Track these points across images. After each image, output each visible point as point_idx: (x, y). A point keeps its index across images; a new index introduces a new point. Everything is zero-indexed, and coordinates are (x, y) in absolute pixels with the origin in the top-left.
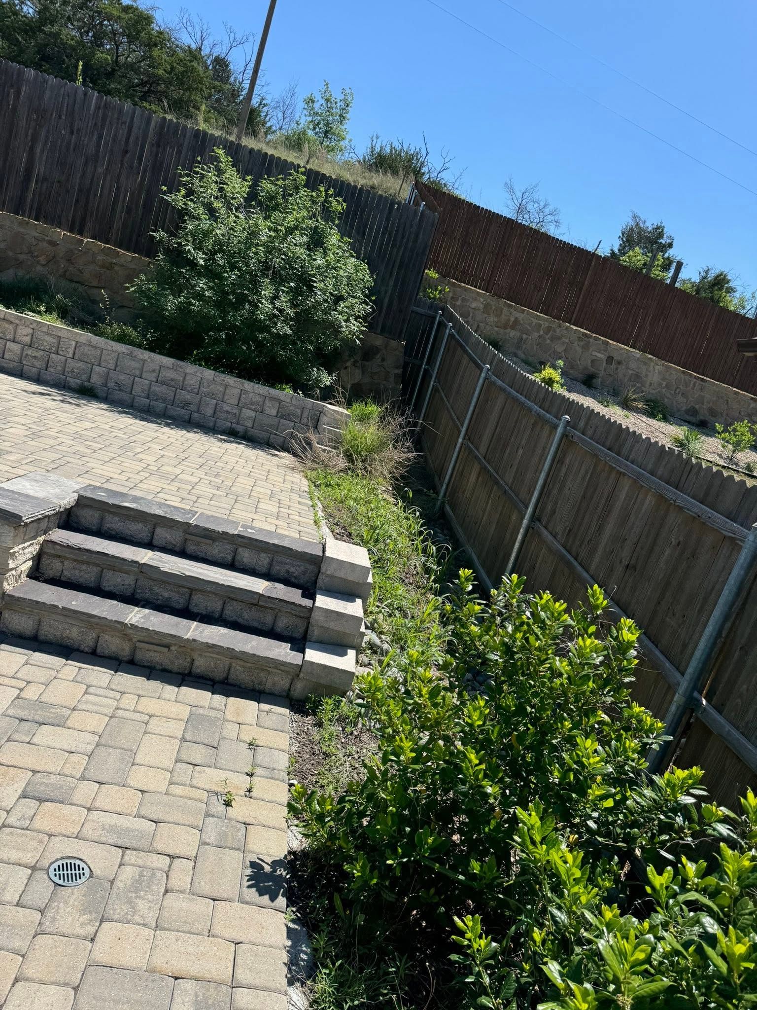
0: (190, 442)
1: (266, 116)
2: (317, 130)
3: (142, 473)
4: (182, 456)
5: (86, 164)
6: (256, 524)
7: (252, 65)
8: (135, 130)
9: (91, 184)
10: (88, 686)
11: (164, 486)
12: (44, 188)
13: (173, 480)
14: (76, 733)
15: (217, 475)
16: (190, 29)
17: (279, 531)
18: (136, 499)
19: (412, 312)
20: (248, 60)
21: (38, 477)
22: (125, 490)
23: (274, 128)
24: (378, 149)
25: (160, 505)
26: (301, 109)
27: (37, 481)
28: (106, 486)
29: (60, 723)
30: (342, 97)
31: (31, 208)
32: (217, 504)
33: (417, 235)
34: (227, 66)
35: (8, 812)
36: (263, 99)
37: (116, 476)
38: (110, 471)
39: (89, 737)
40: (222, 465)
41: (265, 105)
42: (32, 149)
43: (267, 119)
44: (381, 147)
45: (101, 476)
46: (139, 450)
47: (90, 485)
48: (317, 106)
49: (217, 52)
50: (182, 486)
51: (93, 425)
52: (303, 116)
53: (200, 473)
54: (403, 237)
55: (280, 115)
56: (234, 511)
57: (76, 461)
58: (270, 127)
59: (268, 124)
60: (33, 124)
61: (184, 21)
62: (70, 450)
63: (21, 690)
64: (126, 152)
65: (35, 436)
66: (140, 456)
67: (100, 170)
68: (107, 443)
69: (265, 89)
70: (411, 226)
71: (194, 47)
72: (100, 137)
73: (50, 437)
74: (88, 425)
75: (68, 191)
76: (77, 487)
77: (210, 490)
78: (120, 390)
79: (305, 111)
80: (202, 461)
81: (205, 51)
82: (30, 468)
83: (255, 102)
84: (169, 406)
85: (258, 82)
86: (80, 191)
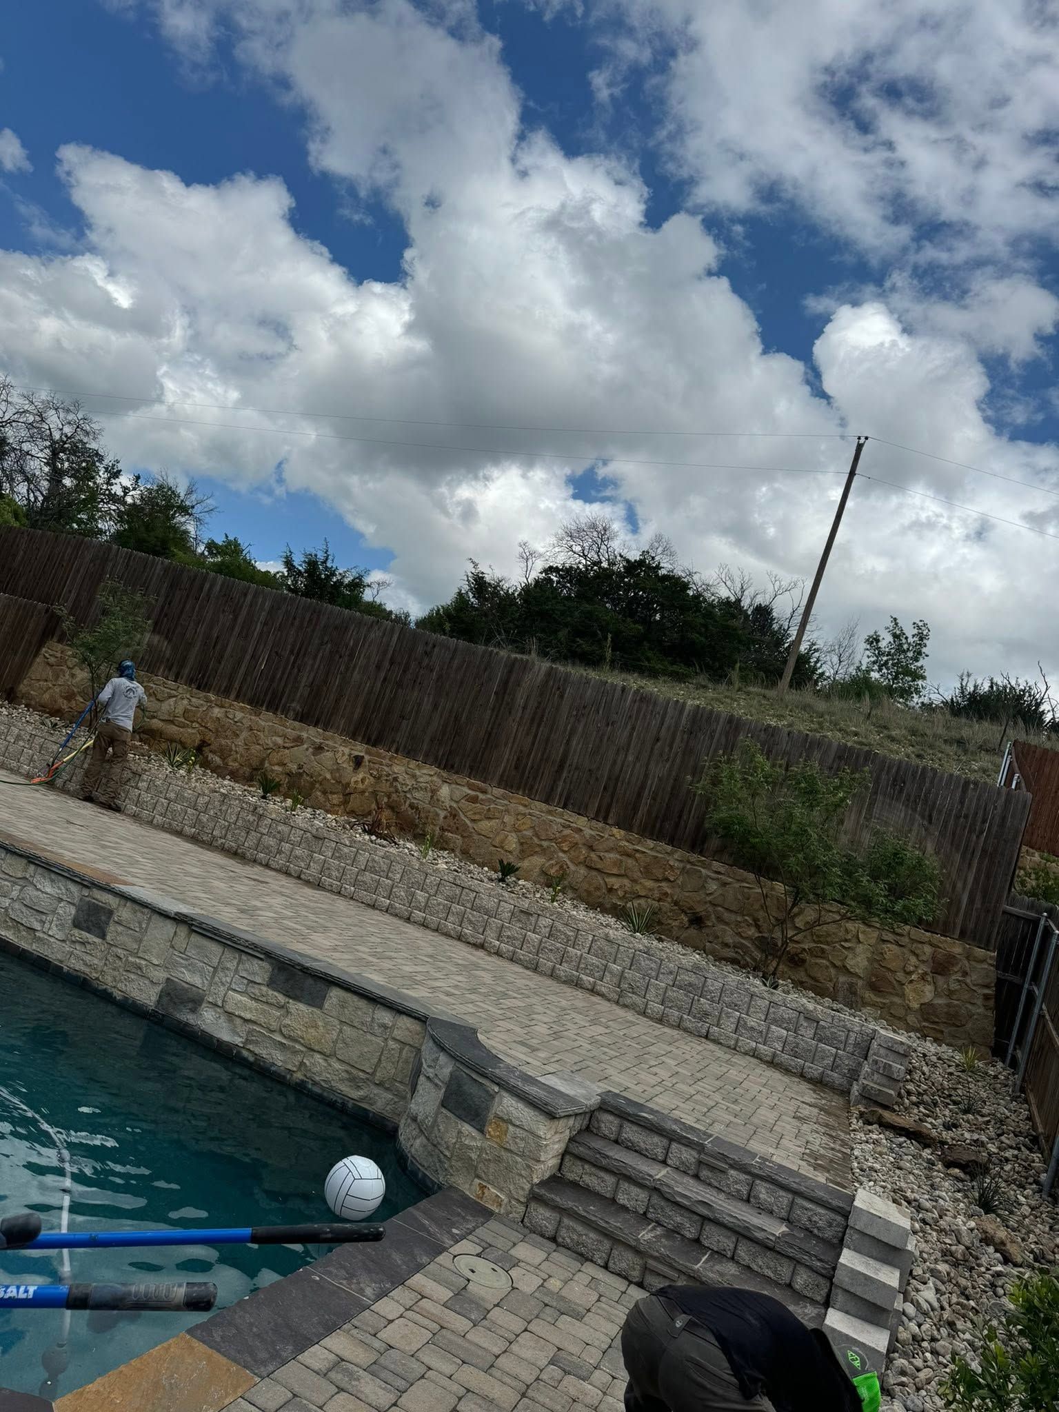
0: (707, 1062)
1: (816, 662)
2: (885, 671)
3: (657, 1088)
4: (699, 1075)
5: (618, 753)
6: (774, 1158)
7: (801, 610)
8: (667, 721)
9: (621, 771)
10: (601, 1296)
11: (679, 1104)
12: (575, 777)
13: (688, 1099)
14: (592, 1330)
15: (735, 1102)
16: (729, 583)
17: (801, 1171)
18: (652, 1111)
19: (1004, 912)
20: (796, 606)
21: (566, 1077)
22: (641, 1101)
23: (827, 674)
24: (970, 688)
25: (676, 1121)
26: (862, 651)
27: (566, 1080)
28: (624, 1094)
29: (579, 1317)
30: (916, 631)
31: (561, 795)
32: (734, 1131)
33: (1004, 819)
34: (770, 613)
35: (541, 1371)
36: (813, 644)
37: (633, 1087)
38: (625, 1080)
39: (603, 1338)
40: (742, 1092)
41: (816, 650)
42: (568, 742)
43: (819, 665)
44: (976, 687)
45: (620, 1085)
46: (653, 1063)
47: (610, 1091)
48: (883, 644)
49: (759, 600)
50: (697, 1107)
51: (607, 1031)
52: (865, 657)
53: (717, 1097)
54: (984, 821)
55: (835, 659)
56: (751, 1142)
57: (595, 1066)
58: (823, 673)
59: (820, 671)
60: (572, 720)
61: (723, 576)
62: (589, 1054)
63: (545, 1280)
64: (658, 740)
65: (557, 1036)
66: (654, 1070)
67: (630, 758)
68: (622, 1051)
69: (815, 635)
70: (995, 808)
71: (733, 599)
72: (633, 728)
73: (569, 1038)
74: (601, 1030)
75: (597, 779)
76: (599, 1091)
77: (727, 1116)
78: (633, 993)
79: (868, 653)
80: (718, 1083)
81: (745, 603)
82: (556, 1066)
83: (803, 648)
84: (685, 1016)
85: (808, 627)
86: (609, 778)
